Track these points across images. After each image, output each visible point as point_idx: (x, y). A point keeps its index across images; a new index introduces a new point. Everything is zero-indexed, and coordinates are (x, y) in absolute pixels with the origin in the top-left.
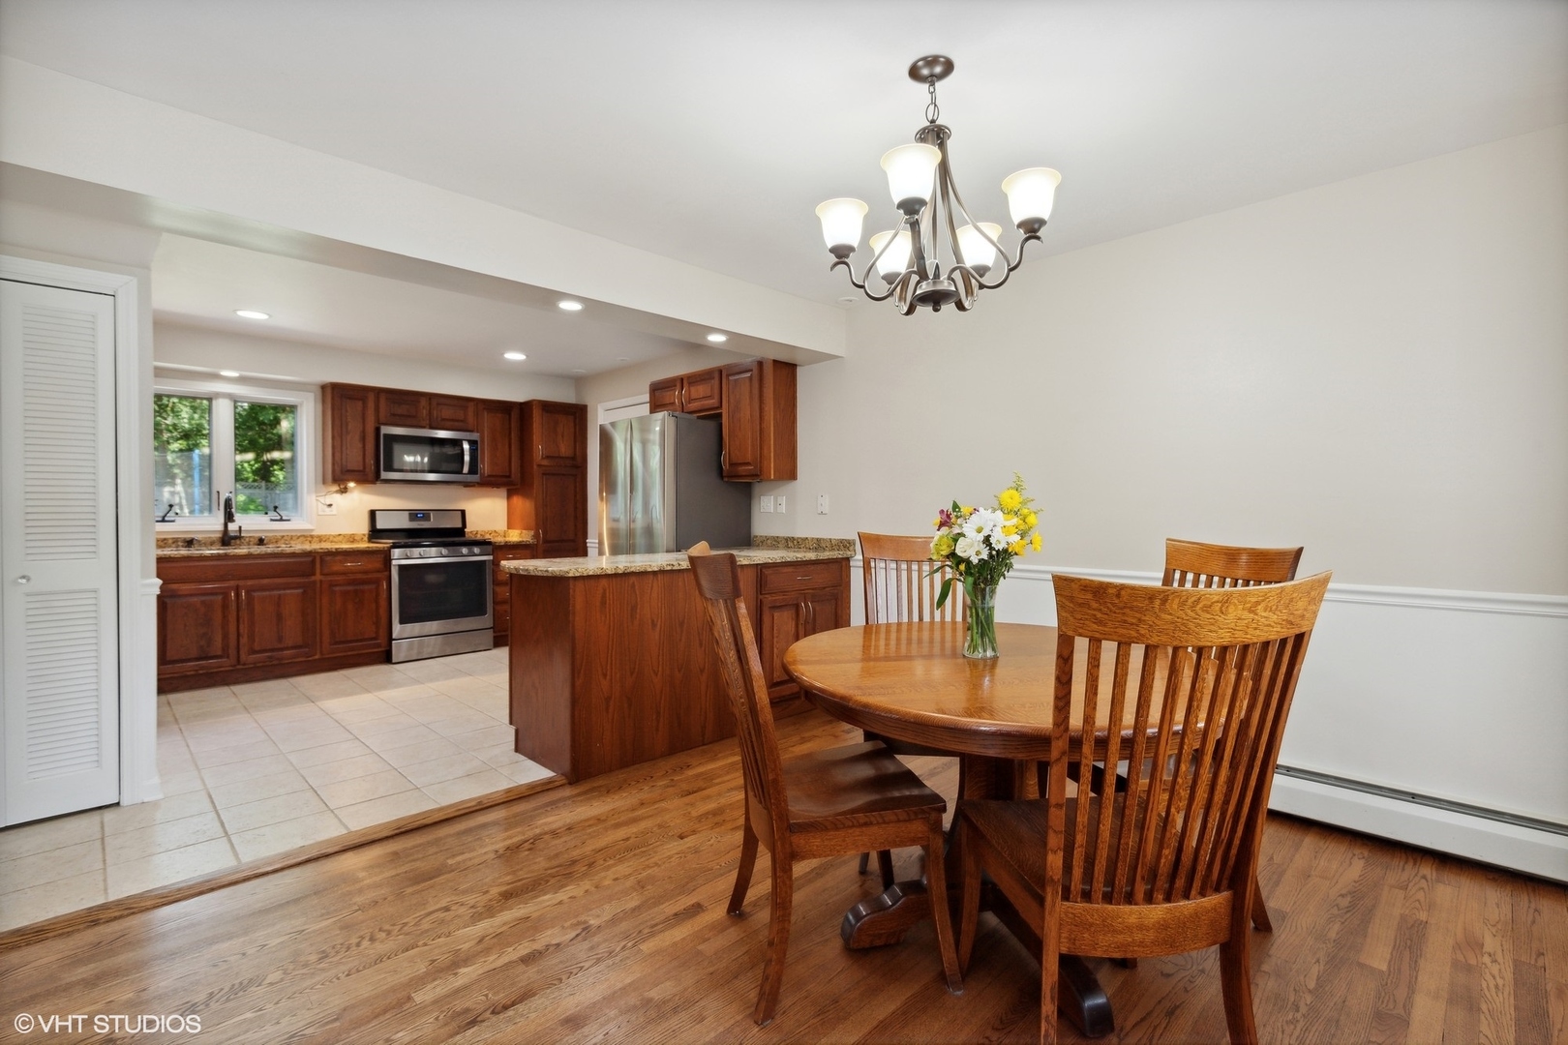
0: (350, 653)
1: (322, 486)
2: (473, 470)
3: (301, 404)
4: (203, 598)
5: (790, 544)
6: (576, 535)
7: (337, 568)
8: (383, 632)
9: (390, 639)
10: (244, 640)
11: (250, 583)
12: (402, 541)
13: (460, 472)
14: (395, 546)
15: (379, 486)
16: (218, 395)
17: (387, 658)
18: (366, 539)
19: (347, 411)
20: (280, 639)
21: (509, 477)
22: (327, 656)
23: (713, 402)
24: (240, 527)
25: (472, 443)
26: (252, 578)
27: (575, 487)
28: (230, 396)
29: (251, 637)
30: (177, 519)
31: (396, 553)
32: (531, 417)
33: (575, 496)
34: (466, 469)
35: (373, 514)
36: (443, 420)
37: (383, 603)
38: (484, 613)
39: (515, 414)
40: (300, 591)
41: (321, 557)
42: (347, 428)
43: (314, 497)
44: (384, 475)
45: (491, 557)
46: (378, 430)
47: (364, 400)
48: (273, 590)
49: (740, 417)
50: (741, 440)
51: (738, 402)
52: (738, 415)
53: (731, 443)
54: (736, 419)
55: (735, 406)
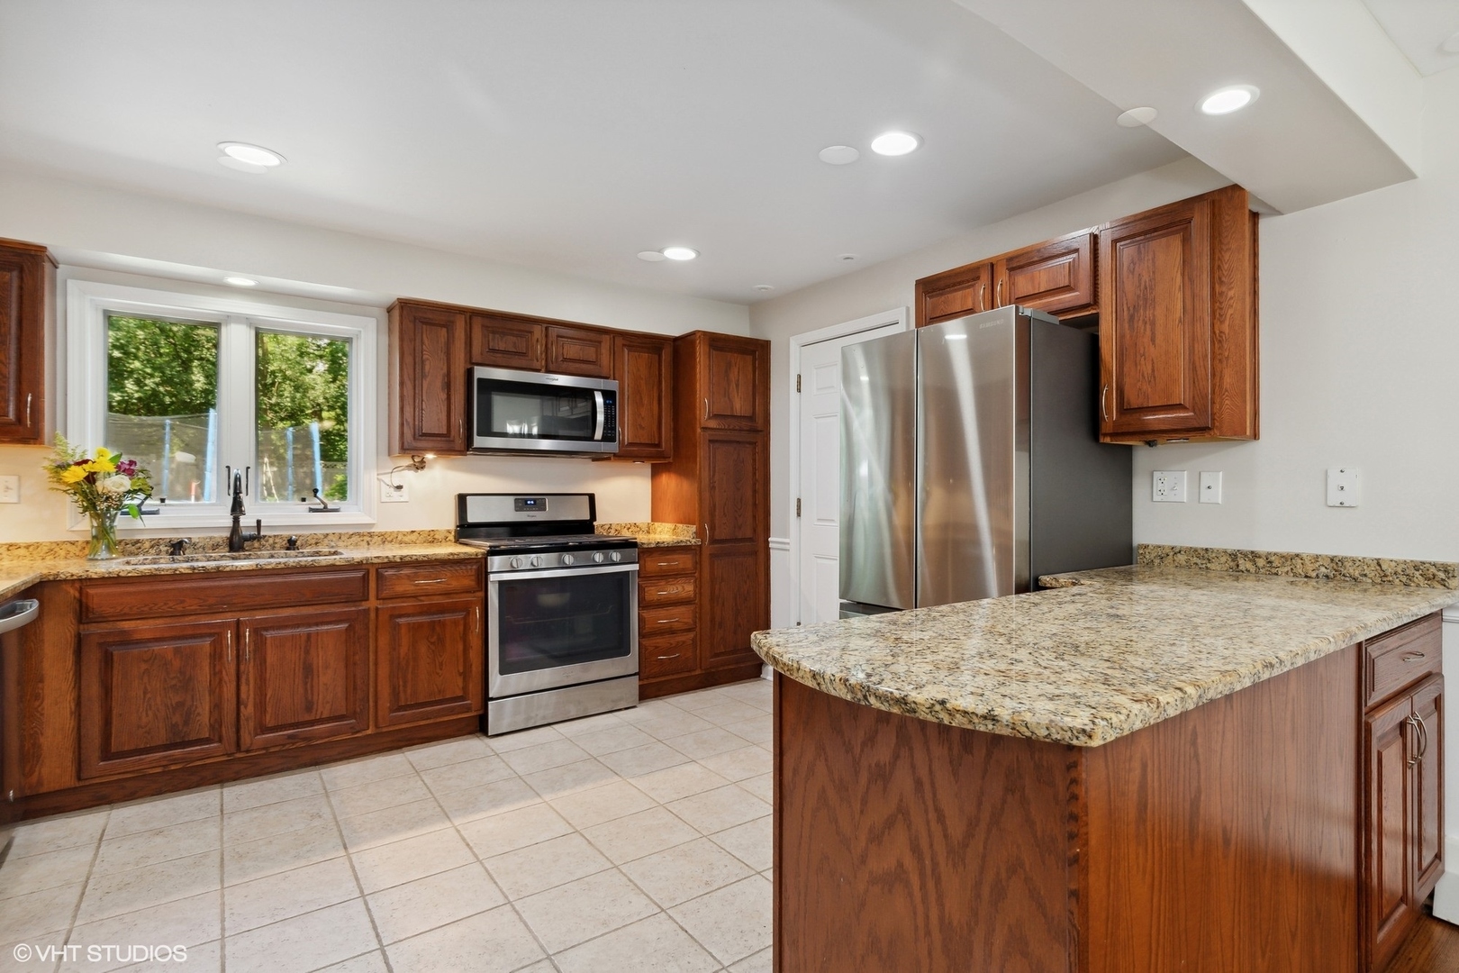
0: (422, 723)
1: (387, 457)
2: (609, 436)
3: (358, 336)
4: (179, 644)
5: (1244, 564)
6: (755, 531)
7: (401, 588)
8: (474, 688)
9: (486, 698)
10: (248, 711)
11: (259, 616)
12: (504, 544)
13: (591, 438)
14: (494, 552)
15: (471, 459)
16: (230, 318)
17: (480, 726)
18: (451, 537)
19: (422, 343)
20: (309, 707)
21: (658, 445)
22: (385, 730)
23: (1080, 295)
24: (259, 522)
25: (609, 395)
26: (263, 607)
27: (754, 460)
28: (247, 320)
29: (261, 706)
30: (162, 508)
31: (496, 562)
32: (692, 355)
33: (754, 474)
34: (599, 434)
35: (462, 500)
36: (565, 360)
37: (475, 642)
38: (627, 652)
39: (666, 355)
40: (344, 626)
41: (377, 570)
42: (423, 368)
43: (374, 474)
44: (479, 441)
45: (635, 567)
46: (470, 373)
47: (449, 326)
48: (298, 626)
49: (1154, 316)
50: (1155, 361)
51: (1146, 288)
52: (1145, 310)
53: (1125, 369)
54: (1141, 321)
55: (1139, 297)
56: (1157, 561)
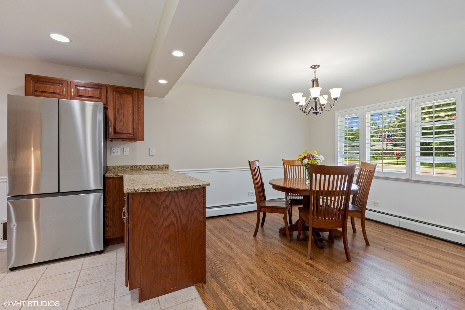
49: (124, 112)
50: (124, 122)
51: (122, 105)
52: (122, 110)
53: (116, 123)
54: (121, 112)
55: (120, 106)
56: (113, 170)
